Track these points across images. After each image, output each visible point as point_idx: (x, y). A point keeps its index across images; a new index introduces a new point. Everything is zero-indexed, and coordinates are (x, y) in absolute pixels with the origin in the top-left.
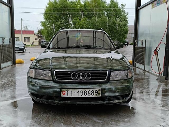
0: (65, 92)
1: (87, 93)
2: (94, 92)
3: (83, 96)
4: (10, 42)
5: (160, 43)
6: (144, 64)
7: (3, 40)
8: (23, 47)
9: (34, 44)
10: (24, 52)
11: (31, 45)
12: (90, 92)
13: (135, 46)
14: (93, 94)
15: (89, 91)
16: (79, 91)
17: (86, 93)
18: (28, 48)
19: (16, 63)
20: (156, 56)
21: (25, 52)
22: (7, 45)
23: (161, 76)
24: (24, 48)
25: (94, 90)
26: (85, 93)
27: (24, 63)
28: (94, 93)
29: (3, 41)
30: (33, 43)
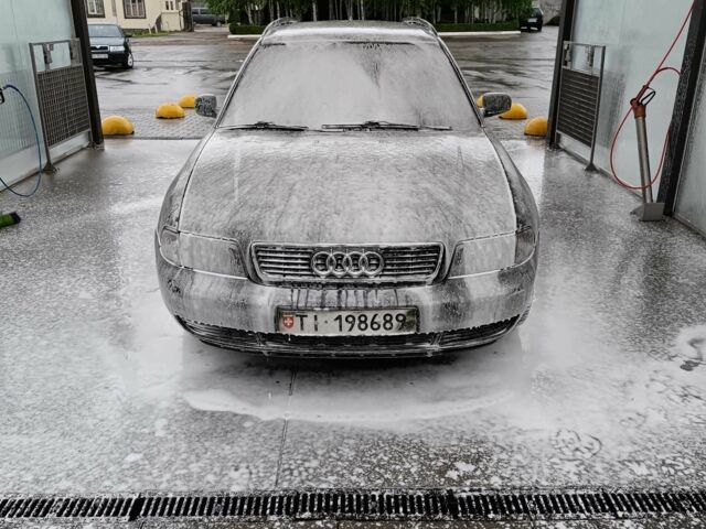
0: (292, 319)
1: (369, 322)
2: (391, 318)
3: (356, 332)
4: (72, 58)
5: (658, 71)
6: (589, 144)
7: (45, 53)
8: (122, 49)
9: (164, 27)
10: (126, 68)
11: (153, 30)
12: (379, 319)
13: (563, 67)
14: (388, 326)
15: (375, 316)
16: (339, 318)
17: (365, 322)
18: (141, 44)
19: (104, 132)
20: (637, 122)
21: (131, 68)
22: (62, 70)
23: (648, 201)
24: (128, 51)
25: (394, 314)
26: (361, 322)
27: (133, 133)
28: (394, 322)
29: (45, 58)
30: (159, 21)
